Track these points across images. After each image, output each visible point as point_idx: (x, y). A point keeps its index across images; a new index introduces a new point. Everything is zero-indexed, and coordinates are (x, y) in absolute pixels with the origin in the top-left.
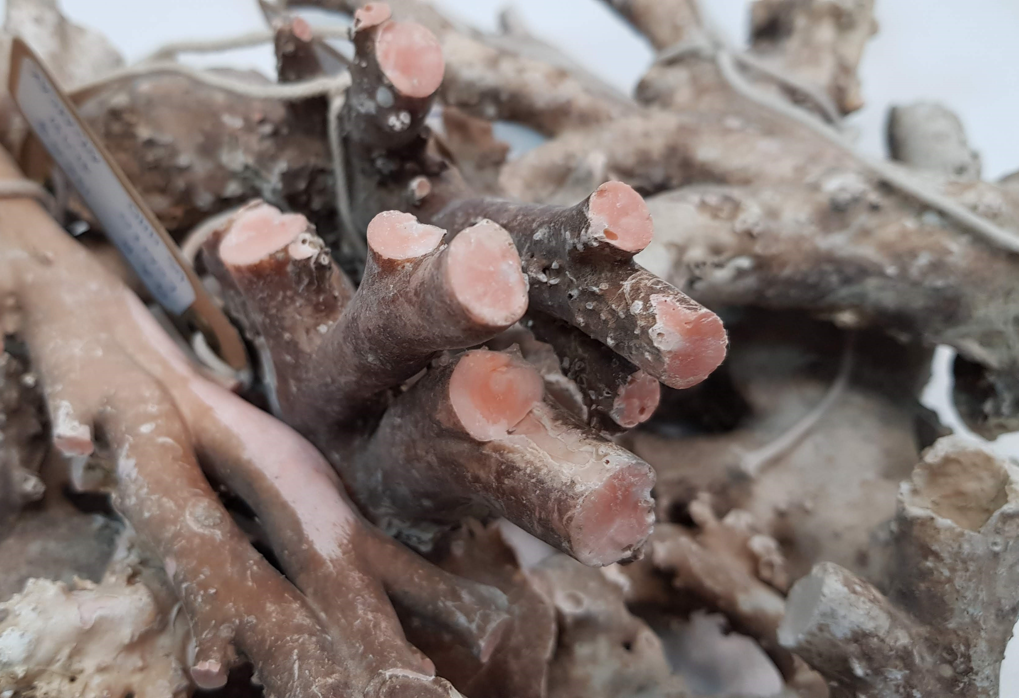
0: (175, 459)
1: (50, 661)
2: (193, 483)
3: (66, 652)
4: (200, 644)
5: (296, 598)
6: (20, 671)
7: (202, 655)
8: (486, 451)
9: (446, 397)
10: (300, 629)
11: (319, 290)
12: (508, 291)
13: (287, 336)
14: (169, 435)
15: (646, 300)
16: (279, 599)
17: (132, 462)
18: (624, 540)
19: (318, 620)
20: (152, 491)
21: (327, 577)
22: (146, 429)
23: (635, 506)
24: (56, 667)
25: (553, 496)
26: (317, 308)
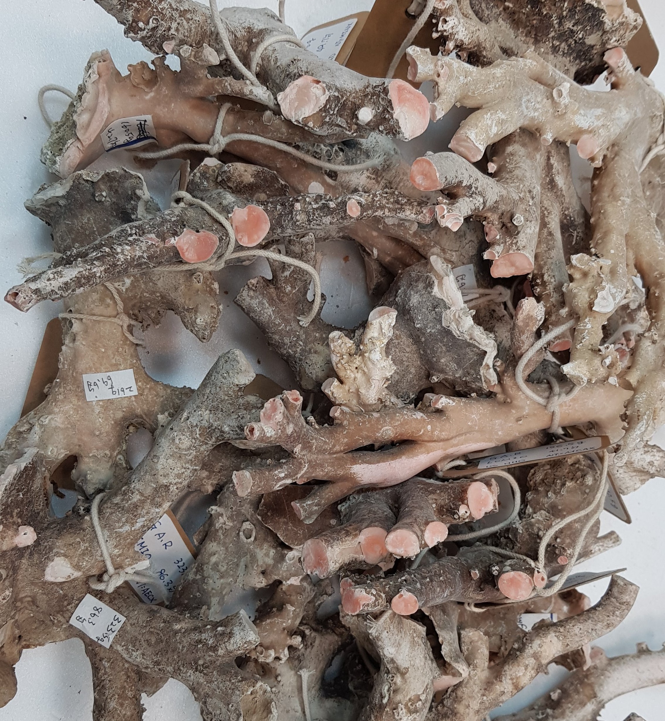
0: (413, 432)
1: (365, 364)
2: (401, 435)
3: (366, 370)
4: (346, 413)
5: (344, 450)
6: (367, 355)
7: (342, 412)
8: (357, 532)
9: (381, 527)
10: (334, 446)
11: (447, 510)
12: (395, 547)
13: (438, 492)
14: (423, 434)
15: (374, 595)
16: (347, 444)
17: (419, 418)
18: (307, 559)
19: (334, 453)
20: (404, 419)
21: (346, 464)
22: (429, 427)
23: (315, 567)
24: (363, 365)
25: (332, 541)
26: (442, 506)
